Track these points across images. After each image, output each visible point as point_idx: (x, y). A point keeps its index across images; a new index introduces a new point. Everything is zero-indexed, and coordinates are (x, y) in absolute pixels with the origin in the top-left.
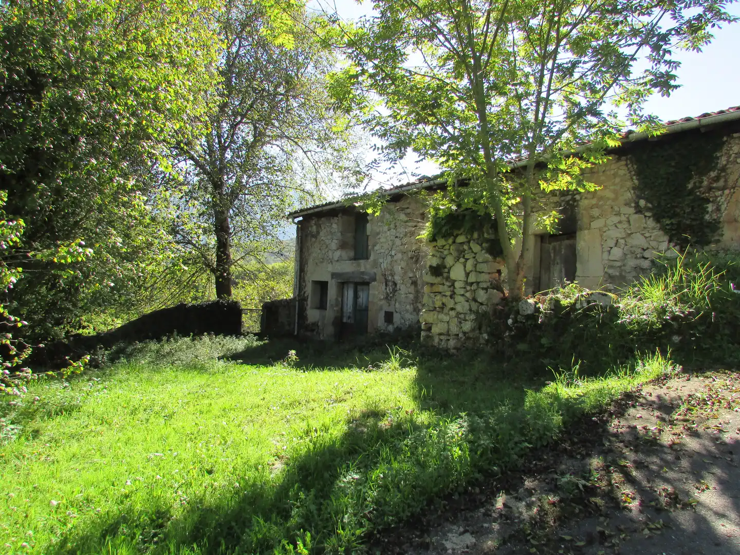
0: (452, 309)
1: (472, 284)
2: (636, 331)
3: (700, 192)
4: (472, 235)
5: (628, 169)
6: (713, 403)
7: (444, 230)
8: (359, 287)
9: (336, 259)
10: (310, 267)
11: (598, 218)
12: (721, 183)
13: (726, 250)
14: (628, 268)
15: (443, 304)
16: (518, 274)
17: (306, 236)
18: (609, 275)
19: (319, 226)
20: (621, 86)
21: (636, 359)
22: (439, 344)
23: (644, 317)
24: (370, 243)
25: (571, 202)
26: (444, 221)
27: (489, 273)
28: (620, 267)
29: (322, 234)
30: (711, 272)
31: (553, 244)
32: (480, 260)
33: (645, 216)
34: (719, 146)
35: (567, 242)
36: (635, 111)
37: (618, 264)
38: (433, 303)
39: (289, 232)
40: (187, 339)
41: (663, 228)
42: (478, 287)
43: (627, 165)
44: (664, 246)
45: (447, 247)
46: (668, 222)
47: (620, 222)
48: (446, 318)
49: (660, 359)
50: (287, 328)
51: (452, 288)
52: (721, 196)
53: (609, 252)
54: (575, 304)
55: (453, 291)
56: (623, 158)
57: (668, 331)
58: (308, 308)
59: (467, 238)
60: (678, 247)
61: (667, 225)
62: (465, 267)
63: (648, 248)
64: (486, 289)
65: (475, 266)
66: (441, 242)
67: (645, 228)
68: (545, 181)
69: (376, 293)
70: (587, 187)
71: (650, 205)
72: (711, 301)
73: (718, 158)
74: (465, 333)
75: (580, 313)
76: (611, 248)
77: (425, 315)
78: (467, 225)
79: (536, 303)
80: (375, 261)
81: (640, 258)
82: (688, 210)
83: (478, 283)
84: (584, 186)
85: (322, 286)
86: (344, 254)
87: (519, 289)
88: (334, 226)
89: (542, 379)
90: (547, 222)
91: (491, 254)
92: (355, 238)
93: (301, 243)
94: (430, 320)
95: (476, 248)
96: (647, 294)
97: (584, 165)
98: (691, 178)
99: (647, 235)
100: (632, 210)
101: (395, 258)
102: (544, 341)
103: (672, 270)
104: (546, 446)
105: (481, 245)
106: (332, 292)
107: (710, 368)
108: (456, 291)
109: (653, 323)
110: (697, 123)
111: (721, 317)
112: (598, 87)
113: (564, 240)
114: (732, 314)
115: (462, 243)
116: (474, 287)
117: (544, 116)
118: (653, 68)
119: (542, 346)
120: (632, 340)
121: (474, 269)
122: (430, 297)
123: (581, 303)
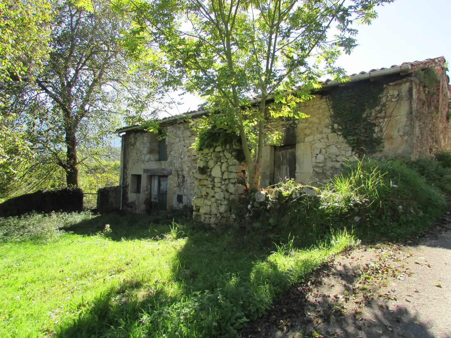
0: (213, 197)
1: (226, 179)
2: (331, 214)
3: (370, 119)
4: (225, 147)
5: (327, 104)
6: (383, 272)
7: (206, 143)
8: (161, 179)
9: (147, 160)
10: (130, 166)
11: (309, 135)
12: (382, 114)
13: (386, 157)
14: (327, 168)
15: (207, 193)
16: (255, 173)
17: (128, 145)
18: (316, 172)
19: (136, 139)
20: (320, 46)
21: (331, 235)
22: (205, 221)
23: (336, 204)
24: (168, 150)
25: (292, 125)
26: (206, 137)
27: (237, 173)
28: (322, 167)
29: (137, 144)
30: (379, 173)
31: (282, 152)
32: (230, 164)
33: (338, 135)
34: (381, 90)
35: (290, 151)
36: (330, 64)
37: (321, 165)
38: (201, 192)
39: (117, 142)
40: (40, 216)
41: (348, 142)
42: (229, 182)
43: (326, 102)
44: (349, 153)
45: (210, 154)
46: (352, 138)
47: (322, 138)
48: (209, 203)
49: (347, 235)
50: (115, 205)
51: (212, 183)
52: (383, 122)
53: (316, 157)
54: (291, 195)
55: (214, 185)
56: (324, 97)
57: (352, 214)
58: (129, 192)
59: (222, 148)
60: (357, 155)
61: (351, 140)
62: (221, 168)
63: (339, 155)
64: (234, 184)
65: (227, 167)
66: (206, 151)
67: (337, 142)
68: (273, 110)
69: (172, 182)
70: (300, 115)
71: (340, 127)
72: (379, 193)
73: (380, 98)
74: (221, 214)
75: (295, 201)
76: (317, 154)
77: (195, 200)
78: (221, 140)
79: (266, 194)
80: (171, 162)
81: (335, 161)
82: (363, 131)
83: (229, 179)
84: (298, 114)
85: (138, 178)
86: (152, 157)
87: (256, 183)
88: (145, 138)
89: (269, 249)
90: (274, 139)
91: (238, 160)
92: (159, 146)
93: (125, 149)
94: (199, 205)
95: (228, 155)
96: (338, 188)
97: (298, 100)
98: (364, 110)
99: (339, 146)
100: (330, 131)
101: (184, 160)
102: (271, 221)
103: (354, 171)
104: (262, 318)
105: (231, 153)
106: (144, 182)
107: (379, 241)
108: (215, 184)
109: (342, 208)
110: (368, 75)
111: (386, 204)
112: (306, 47)
113: (288, 149)
114: (392, 201)
115: (219, 152)
116: (227, 182)
117: (271, 67)
118: (341, 35)
119: (270, 224)
120: (329, 220)
121: (226, 170)
122: (198, 188)
123: (296, 194)
